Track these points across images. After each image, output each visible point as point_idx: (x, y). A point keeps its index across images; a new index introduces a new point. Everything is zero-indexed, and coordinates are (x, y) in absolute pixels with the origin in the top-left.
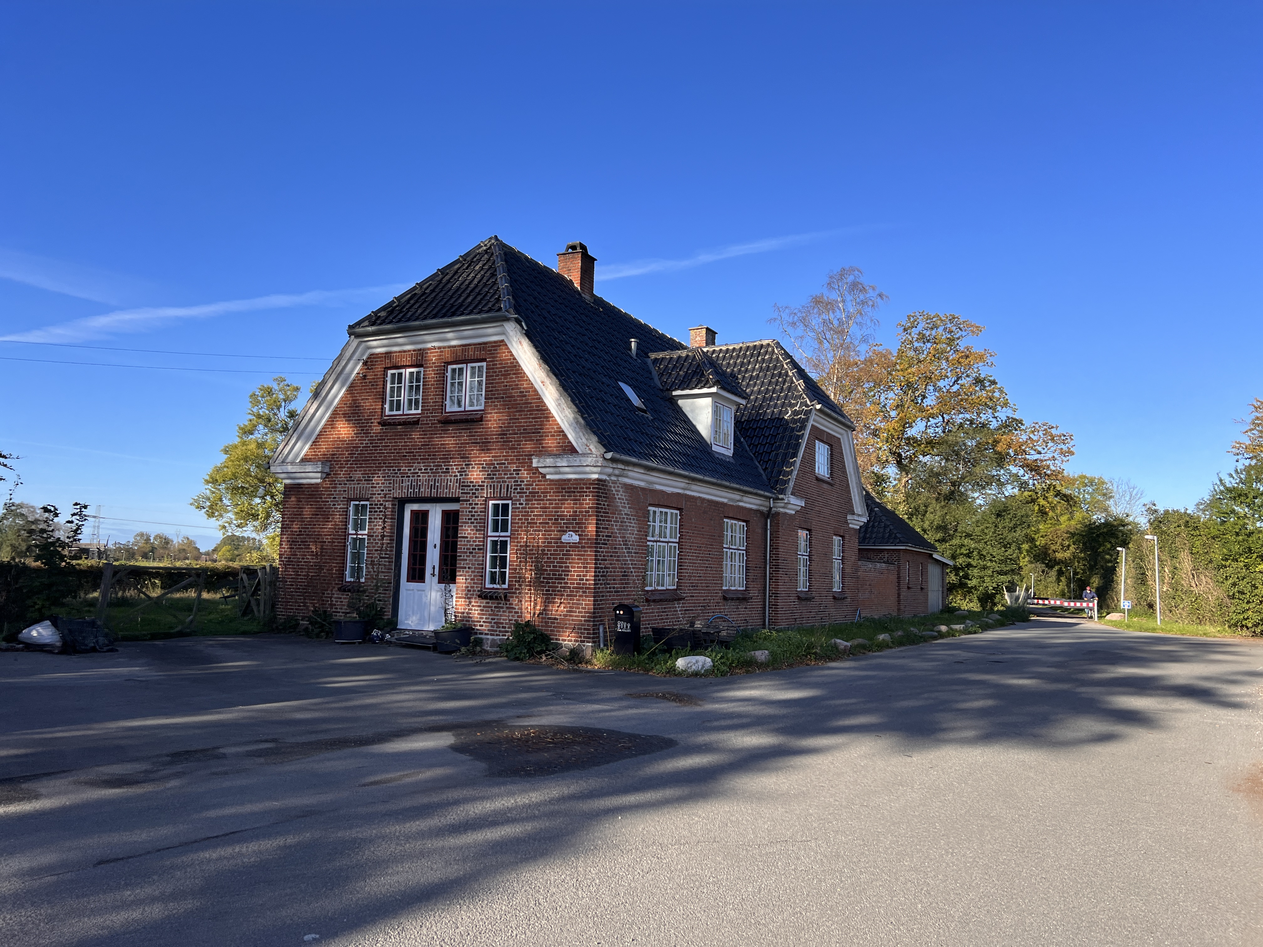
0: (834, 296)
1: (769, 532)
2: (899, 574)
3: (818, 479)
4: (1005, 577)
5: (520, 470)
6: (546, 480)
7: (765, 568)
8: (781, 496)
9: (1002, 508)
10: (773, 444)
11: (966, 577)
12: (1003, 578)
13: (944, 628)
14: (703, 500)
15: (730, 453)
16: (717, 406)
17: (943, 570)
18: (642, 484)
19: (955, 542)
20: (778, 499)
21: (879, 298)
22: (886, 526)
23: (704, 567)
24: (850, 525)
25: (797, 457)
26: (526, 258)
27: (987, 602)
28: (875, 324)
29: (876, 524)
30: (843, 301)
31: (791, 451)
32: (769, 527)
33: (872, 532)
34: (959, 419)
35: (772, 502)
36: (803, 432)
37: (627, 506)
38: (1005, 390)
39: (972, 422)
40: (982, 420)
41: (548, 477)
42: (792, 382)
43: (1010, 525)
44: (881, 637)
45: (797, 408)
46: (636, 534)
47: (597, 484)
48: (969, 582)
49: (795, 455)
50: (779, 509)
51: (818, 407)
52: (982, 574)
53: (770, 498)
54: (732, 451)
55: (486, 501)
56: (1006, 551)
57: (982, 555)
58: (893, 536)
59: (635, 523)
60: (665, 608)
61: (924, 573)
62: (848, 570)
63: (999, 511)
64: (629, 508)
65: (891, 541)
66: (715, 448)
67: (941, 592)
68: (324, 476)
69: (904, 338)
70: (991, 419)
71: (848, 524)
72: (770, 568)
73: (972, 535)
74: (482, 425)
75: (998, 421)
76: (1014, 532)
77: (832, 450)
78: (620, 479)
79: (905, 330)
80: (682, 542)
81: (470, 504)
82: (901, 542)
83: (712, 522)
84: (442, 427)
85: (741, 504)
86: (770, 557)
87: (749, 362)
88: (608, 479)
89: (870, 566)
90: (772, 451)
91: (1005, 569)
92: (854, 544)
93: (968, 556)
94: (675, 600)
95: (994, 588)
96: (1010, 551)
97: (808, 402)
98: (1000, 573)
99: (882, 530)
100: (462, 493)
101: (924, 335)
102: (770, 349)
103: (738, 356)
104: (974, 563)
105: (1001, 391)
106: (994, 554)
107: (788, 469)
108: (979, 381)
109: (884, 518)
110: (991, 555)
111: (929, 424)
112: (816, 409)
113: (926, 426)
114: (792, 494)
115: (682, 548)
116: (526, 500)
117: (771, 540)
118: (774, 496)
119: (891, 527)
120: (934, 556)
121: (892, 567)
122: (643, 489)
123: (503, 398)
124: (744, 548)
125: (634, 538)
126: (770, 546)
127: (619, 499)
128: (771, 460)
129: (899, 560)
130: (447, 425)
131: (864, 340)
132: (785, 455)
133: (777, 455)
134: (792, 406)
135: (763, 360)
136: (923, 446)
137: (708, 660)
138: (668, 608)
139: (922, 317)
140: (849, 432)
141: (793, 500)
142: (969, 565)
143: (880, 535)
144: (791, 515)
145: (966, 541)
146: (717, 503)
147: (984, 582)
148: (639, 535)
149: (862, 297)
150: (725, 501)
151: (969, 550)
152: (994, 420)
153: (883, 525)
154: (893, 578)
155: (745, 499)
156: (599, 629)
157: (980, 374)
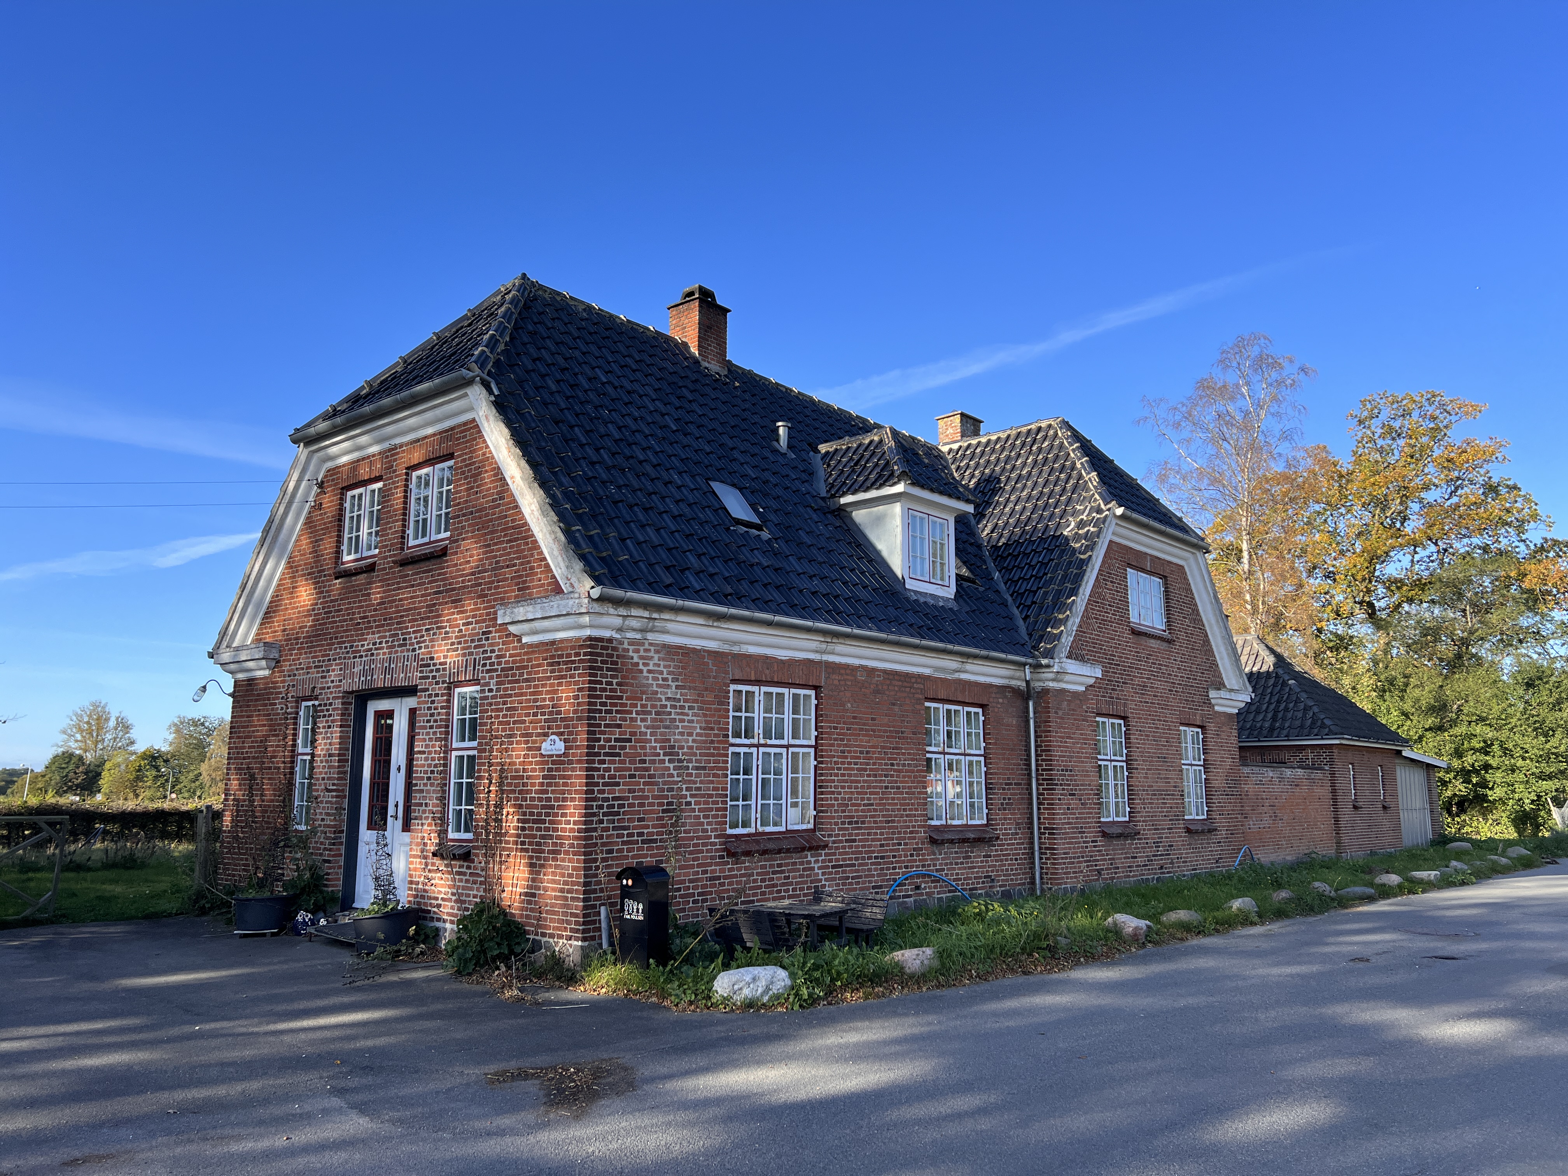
0: (1231, 378)
1: (1032, 722)
2: (1333, 785)
3: (1136, 633)
4: (1550, 783)
5: (490, 632)
6: (523, 646)
7: (1030, 784)
8: (1044, 662)
9: (1533, 673)
10: (1041, 578)
11: (1484, 784)
12: (1546, 785)
13: (1394, 879)
14: (872, 671)
15: (950, 592)
16: (914, 517)
17: (1428, 775)
18: (712, 645)
19: (1457, 731)
20: (1040, 666)
21: (1302, 374)
22: (1306, 709)
23: (881, 787)
24: (1217, 708)
25: (1076, 595)
26: (589, 308)
27: (1525, 824)
28: (1299, 411)
29: (1291, 705)
30: (1248, 384)
31: (1069, 586)
32: (1031, 715)
33: (1284, 719)
34: (1461, 546)
35: (1027, 671)
36: (1090, 553)
37: (674, 685)
38: (1533, 498)
39: (1485, 549)
40: (1502, 546)
41: (525, 640)
42: (1080, 477)
43: (1551, 700)
44: (1236, 904)
45: (1084, 517)
46: (698, 735)
47: (590, 646)
48: (1489, 793)
49: (1074, 592)
50: (1047, 683)
51: (1120, 511)
52: (1510, 778)
53: (1024, 665)
54: (953, 589)
55: (449, 688)
56: (1547, 742)
57: (1506, 749)
58: (1319, 723)
59: (695, 715)
60: (779, 865)
61: (1389, 780)
62: (1218, 782)
63: (1531, 679)
64: (677, 687)
65: (1316, 731)
66: (910, 585)
67: (1428, 813)
68: (273, 664)
69: (1360, 434)
70: (1517, 543)
71: (1211, 706)
72: (1038, 784)
73: (1487, 719)
74: (447, 561)
75: (1527, 546)
76: (1560, 710)
77: (1166, 585)
78: (650, 636)
79: (1360, 422)
80: (822, 745)
81: (430, 696)
82: (1331, 733)
83: (896, 708)
84: (400, 571)
85: (964, 676)
86: (1037, 765)
87: (1019, 455)
88: (618, 636)
89: (1271, 774)
90: (1039, 588)
91: (1548, 770)
92: (1231, 738)
93: (1485, 750)
94: (810, 849)
95: (1533, 802)
96: (1554, 742)
97: (1102, 506)
98: (1542, 777)
99: (1300, 714)
100: (421, 678)
101: (1391, 428)
102: (1051, 432)
103: (1003, 449)
104: (1494, 763)
105: (1527, 499)
106: (1527, 746)
107: (1061, 616)
108: (1492, 489)
109: (1303, 696)
110: (1522, 748)
111: (1417, 557)
112: (1114, 514)
113: (1412, 561)
114: (1069, 657)
115: (822, 756)
116: (498, 683)
117: (1036, 737)
118: (1030, 661)
119: (1316, 709)
120: (1404, 754)
121: (1319, 774)
122: (715, 655)
123: (472, 513)
124: (982, 752)
125: (694, 741)
126: (1037, 746)
127: (649, 671)
128: (1035, 603)
129: (1331, 762)
130: (406, 568)
131: (1286, 436)
132: (1059, 593)
133: (1046, 593)
134: (1074, 513)
135: (1040, 450)
136: (1405, 588)
137: (782, 974)
138: (787, 865)
139: (1384, 400)
140: (1199, 555)
141: (1072, 666)
142: (1487, 767)
143: (1298, 723)
144: (1075, 694)
145: (1478, 729)
146: (907, 676)
147: (1513, 791)
148: (707, 735)
149: (1274, 375)
150: (927, 671)
151: (1485, 742)
152: (1521, 545)
153: (1302, 706)
154: (1324, 791)
155: (969, 667)
156: (599, 914)
157: (1490, 478)
